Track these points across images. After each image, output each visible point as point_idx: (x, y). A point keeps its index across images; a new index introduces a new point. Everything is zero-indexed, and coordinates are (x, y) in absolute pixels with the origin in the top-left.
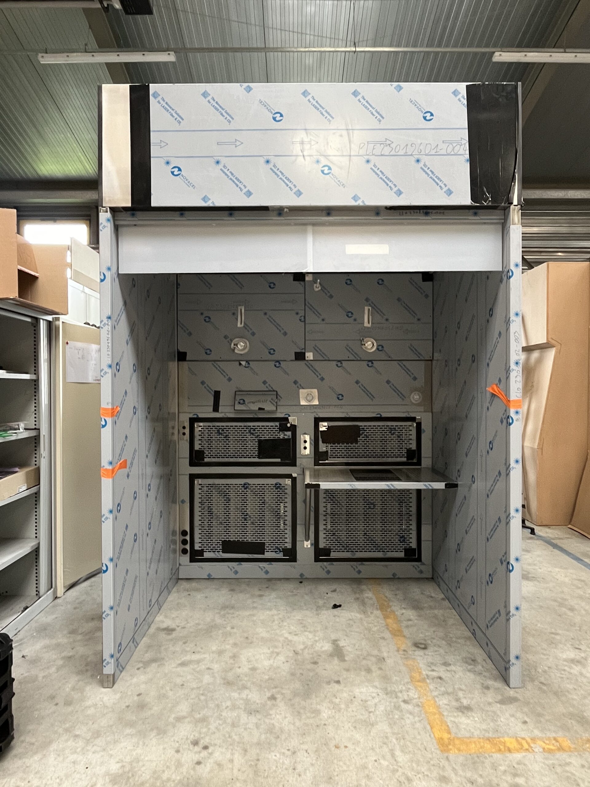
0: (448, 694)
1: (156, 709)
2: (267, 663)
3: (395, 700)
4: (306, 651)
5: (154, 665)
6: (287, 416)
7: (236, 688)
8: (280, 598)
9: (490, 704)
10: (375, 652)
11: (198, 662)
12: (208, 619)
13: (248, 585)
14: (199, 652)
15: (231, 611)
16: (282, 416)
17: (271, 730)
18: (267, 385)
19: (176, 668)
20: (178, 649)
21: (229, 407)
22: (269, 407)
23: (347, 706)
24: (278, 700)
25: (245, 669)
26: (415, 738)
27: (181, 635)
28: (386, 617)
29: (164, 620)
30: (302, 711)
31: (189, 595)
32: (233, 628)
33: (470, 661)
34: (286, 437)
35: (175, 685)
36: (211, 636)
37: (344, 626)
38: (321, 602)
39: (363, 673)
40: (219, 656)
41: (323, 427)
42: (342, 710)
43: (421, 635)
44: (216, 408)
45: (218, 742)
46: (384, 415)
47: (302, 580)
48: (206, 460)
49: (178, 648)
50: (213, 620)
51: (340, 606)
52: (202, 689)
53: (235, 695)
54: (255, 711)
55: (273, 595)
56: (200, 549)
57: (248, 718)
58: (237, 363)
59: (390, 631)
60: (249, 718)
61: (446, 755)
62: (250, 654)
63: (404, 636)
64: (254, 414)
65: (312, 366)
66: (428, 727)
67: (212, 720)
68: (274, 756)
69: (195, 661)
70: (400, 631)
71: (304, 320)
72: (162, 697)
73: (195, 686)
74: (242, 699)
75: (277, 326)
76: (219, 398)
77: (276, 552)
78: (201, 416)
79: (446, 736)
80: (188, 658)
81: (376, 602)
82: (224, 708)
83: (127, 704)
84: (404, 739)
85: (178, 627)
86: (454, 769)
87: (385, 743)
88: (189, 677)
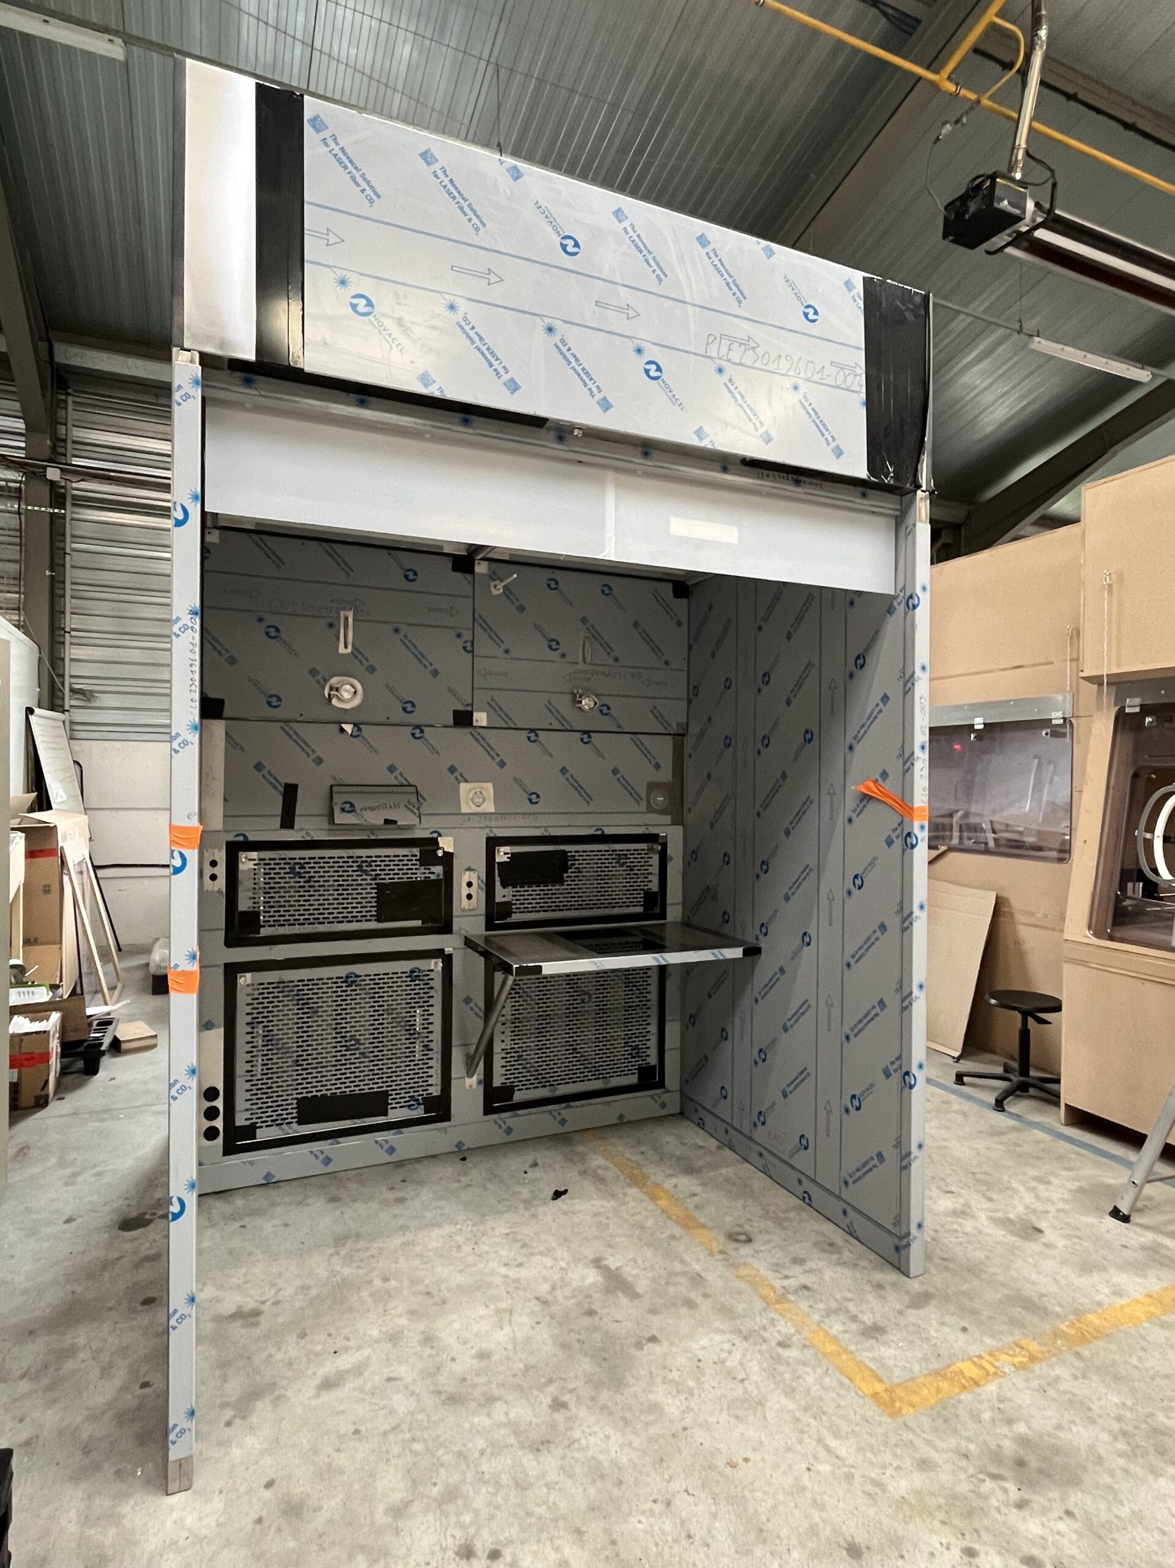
0: (836, 1312)
1: (332, 1505)
2: (502, 1336)
3: (765, 1347)
4: (558, 1293)
5: (260, 1404)
6: (435, 835)
7: (473, 1405)
8: (442, 1197)
9: (900, 1312)
10: (678, 1267)
11: (359, 1370)
12: (322, 1273)
13: (361, 1183)
14: (346, 1349)
15: (361, 1244)
16: (426, 834)
17: (596, 1472)
18: (397, 773)
19: (317, 1396)
20: (293, 1354)
21: (317, 819)
22: (404, 818)
23: (699, 1382)
24: (572, 1405)
25: (466, 1362)
26: (838, 1406)
27: (280, 1320)
28: (654, 1198)
29: (220, 1294)
30: (629, 1416)
31: (243, 1226)
32: (386, 1280)
33: (827, 1247)
34: (433, 877)
35: (341, 1437)
36: (350, 1308)
37: (594, 1229)
38: (525, 1192)
39: (683, 1311)
40: (394, 1346)
41: (502, 855)
42: (696, 1392)
43: (728, 1219)
44: (288, 821)
45: (513, 1532)
46: (608, 831)
47: (462, 1154)
48: (264, 932)
49: (292, 1349)
50: (333, 1273)
51: (565, 1192)
52: (405, 1427)
53: (481, 1420)
54: (542, 1443)
55: (426, 1194)
56: (248, 1123)
57: (539, 1463)
58: (335, 727)
59: (677, 1221)
60: (541, 1459)
61: (900, 1420)
62: (456, 1326)
63: (703, 1226)
64: (368, 832)
65: (483, 739)
66: (846, 1381)
67: (467, 1489)
68: (636, 1525)
69: (348, 1371)
70: (690, 1217)
71: (470, 649)
72: (326, 1473)
73: (387, 1426)
74: (500, 1425)
75: (420, 657)
76: (295, 800)
77: (409, 1106)
78: (253, 837)
79: (879, 1387)
80: (328, 1367)
81: (619, 1173)
82: (477, 1455)
83: (254, 1516)
84: (824, 1414)
85: (263, 1303)
86: (928, 1442)
87: (802, 1432)
88: (360, 1410)
